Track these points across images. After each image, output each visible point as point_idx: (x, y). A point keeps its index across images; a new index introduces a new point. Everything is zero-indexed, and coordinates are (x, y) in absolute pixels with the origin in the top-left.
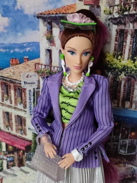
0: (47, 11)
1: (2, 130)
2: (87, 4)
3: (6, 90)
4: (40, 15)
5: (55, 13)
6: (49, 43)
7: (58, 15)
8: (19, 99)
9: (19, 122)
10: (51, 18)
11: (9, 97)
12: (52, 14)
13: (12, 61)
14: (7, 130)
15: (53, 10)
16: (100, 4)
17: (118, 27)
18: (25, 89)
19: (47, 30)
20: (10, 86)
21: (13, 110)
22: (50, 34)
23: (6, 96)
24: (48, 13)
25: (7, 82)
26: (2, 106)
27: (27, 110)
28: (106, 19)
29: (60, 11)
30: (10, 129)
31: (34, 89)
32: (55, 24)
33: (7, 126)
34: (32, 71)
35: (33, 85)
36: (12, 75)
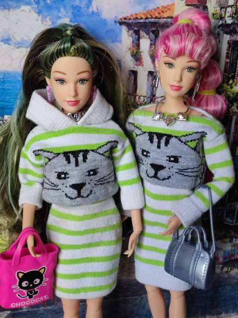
0: (133, 14)
2: (190, 4)
5: (144, 18)
6: (135, 61)
7: (149, 21)
10: (138, 24)
12: (140, 19)
15: (142, 13)
16: (208, 4)
17: (230, 38)
19: (133, 42)
22: (136, 49)
24: (135, 18)
28: (214, 26)
29: (152, 15)
32: (144, 34)
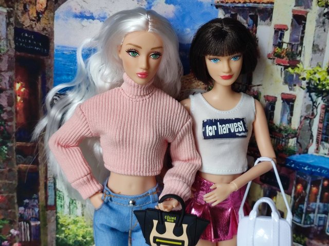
4: (220, 3)
10: (236, 8)
12: (238, 3)
28: (319, 13)
32: (242, 18)
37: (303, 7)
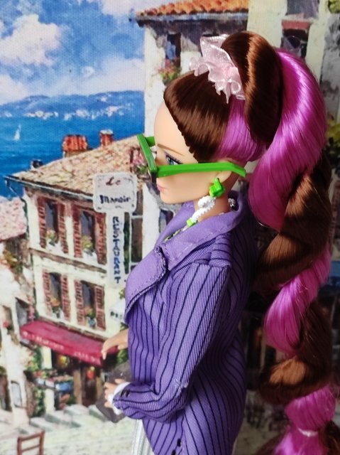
0: (166, 4)
1: (41, 318)
3: (51, 217)
4: (146, 15)
5: (188, 11)
7: (198, 17)
8: (87, 241)
9: (87, 298)
10: (177, 24)
11: (60, 236)
12: (180, 14)
13: (69, 142)
14: (53, 318)
18: (103, 216)
19: (167, 57)
20: (63, 207)
21: (71, 267)
22: (174, 70)
23: (51, 232)
24: (170, 12)
25: (54, 198)
26: (42, 257)
27: (109, 266)
28: (331, 25)
29: (204, 5)
30: (62, 314)
31: (127, 214)
32: (190, 42)
33: (55, 309)
34: (123, 167)
35: (123, 204)
36: (67, 179)
37: (302, 14)
